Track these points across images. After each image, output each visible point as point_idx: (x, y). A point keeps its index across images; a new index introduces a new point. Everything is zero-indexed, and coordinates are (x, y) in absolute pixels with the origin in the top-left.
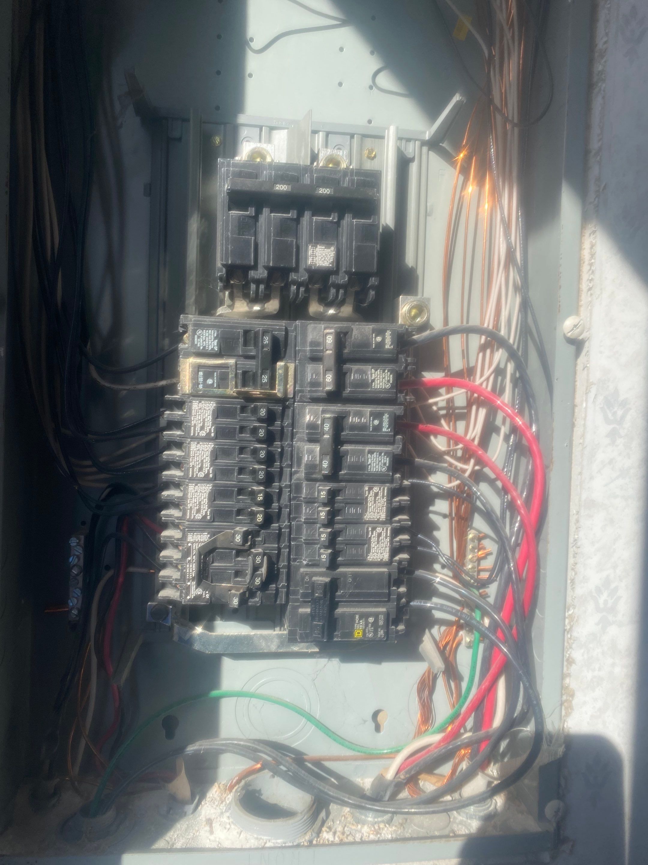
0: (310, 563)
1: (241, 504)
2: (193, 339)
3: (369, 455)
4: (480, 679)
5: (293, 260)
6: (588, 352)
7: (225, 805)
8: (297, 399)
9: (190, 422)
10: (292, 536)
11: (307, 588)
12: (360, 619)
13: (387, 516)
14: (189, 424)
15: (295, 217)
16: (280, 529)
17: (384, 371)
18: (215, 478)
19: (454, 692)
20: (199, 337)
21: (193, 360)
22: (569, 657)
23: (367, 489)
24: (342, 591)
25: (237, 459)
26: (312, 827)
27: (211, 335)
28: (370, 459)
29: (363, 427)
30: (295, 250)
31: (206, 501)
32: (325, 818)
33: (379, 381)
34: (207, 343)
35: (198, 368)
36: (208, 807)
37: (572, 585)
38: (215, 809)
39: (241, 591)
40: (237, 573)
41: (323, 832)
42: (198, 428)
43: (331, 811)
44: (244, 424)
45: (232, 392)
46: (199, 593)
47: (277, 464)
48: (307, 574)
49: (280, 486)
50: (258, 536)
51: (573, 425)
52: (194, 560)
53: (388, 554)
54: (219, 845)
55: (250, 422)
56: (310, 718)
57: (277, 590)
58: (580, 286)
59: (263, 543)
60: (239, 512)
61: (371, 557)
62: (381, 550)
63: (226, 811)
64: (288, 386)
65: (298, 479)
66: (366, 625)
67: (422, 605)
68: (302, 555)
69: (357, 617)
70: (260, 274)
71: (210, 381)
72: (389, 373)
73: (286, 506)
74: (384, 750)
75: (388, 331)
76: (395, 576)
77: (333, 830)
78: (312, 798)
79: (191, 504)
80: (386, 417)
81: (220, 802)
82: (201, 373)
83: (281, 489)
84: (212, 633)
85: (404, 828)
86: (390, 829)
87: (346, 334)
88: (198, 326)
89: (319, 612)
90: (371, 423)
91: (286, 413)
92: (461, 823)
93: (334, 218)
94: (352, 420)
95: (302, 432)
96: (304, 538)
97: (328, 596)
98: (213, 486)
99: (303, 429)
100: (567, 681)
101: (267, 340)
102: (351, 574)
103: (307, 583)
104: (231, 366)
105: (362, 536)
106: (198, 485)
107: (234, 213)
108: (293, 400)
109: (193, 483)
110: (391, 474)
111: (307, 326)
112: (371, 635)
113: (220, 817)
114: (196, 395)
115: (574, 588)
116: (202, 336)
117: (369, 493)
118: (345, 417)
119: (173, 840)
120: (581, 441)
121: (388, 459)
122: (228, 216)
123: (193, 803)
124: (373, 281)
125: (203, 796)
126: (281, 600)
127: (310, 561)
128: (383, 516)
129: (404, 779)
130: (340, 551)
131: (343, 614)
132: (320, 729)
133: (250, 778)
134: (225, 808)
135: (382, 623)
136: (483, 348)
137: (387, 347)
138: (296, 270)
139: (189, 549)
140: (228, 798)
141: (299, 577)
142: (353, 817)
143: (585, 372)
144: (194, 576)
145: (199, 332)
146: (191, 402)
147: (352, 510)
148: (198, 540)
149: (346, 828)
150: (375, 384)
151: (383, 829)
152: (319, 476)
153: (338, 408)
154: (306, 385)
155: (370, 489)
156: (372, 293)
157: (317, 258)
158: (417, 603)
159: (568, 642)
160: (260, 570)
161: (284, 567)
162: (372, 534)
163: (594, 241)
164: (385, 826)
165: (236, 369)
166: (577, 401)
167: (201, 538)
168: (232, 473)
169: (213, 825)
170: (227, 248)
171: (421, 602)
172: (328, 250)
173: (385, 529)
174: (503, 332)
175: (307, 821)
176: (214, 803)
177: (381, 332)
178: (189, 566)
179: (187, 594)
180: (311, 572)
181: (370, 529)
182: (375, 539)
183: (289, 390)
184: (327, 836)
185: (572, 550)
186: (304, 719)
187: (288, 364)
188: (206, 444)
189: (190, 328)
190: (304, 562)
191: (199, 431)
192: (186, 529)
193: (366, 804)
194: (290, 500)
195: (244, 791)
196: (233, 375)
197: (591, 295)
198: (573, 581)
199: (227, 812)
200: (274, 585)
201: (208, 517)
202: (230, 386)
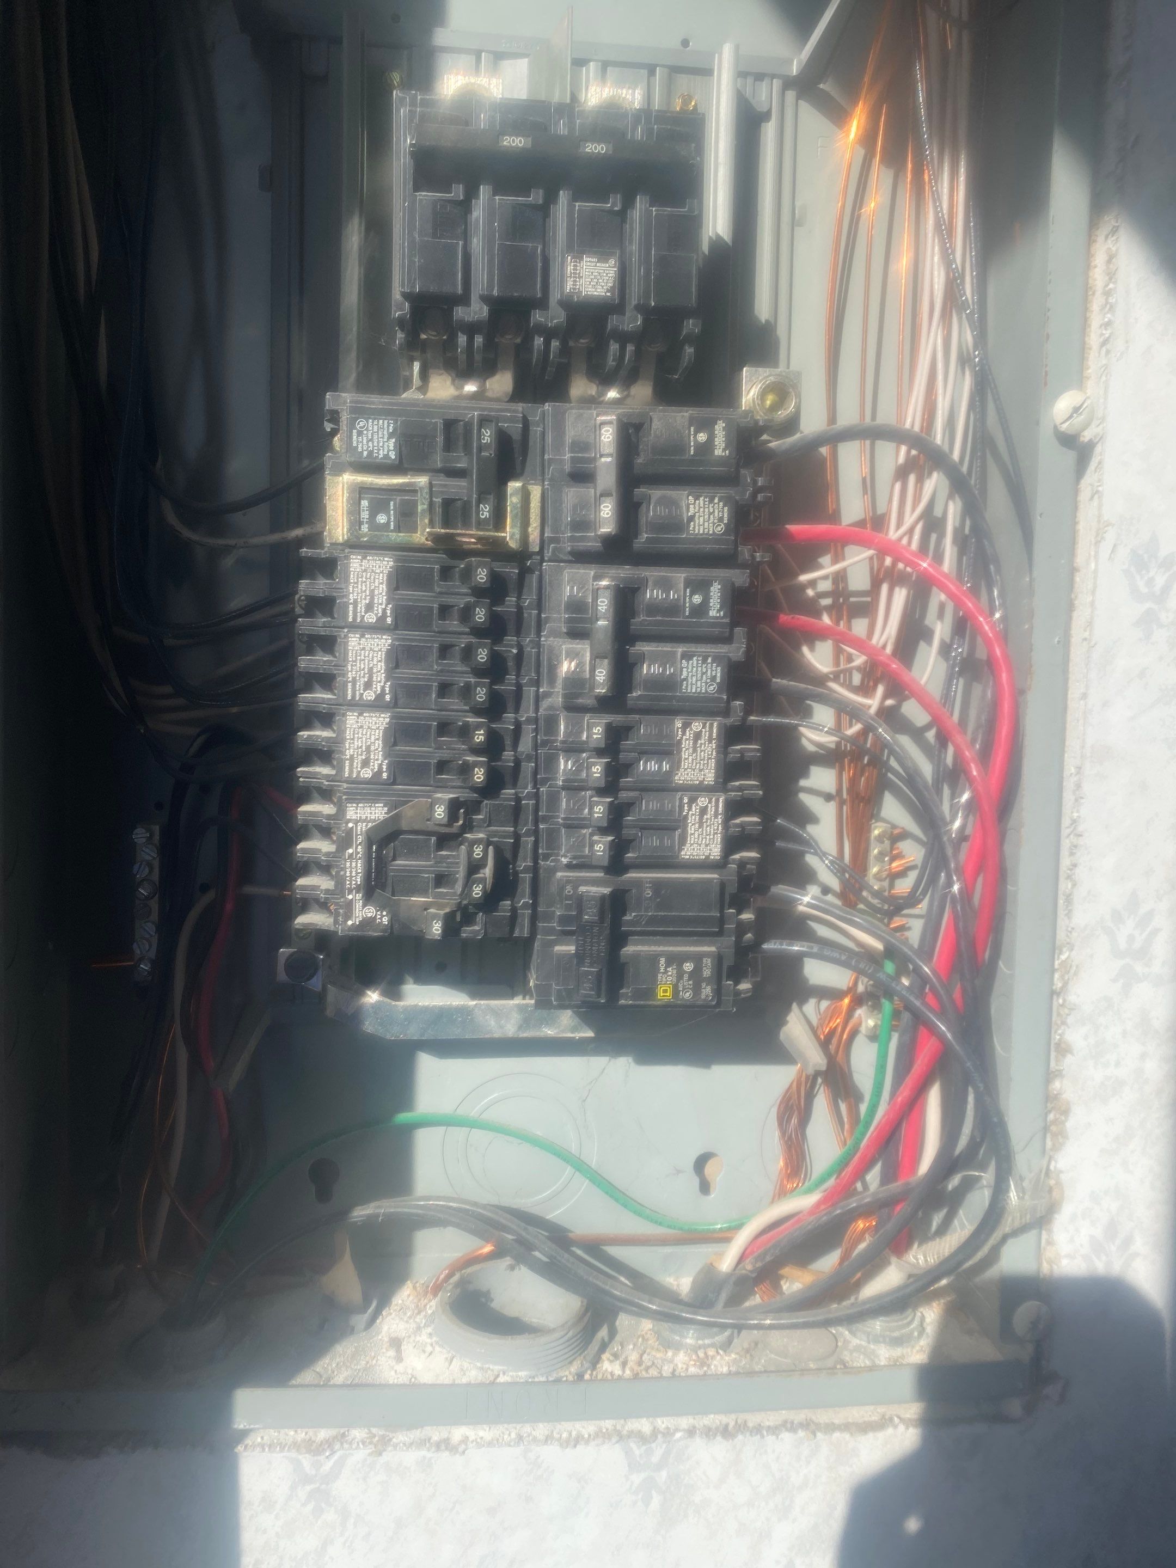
0: (574, 862)
1: (444, 751)
2: (350, 437)
3: (684, 661)
4: (893, 1086)
5: (536, 284)
6: (1100, 463)
7: (425, 1316)
8: (548, 555)
9: (347, 596)
10: (540, 814)
11: (568, 907)
12: (668, 964)
13: (717, 777)
14: (345, 600)
15: (541, 202)
16: (518, 800)
17: (711, 501)
18: (395, 703)
19: (846, 1120)
20: (360, 433)
21: (348, 478)
22: (1060, 1040)
23: (680, 725)
24: (633, 914)
25: (436, 667)
26: (584, 1351)
27: (383, 428)
28: (685, 670)
29: (673, 609)
30: (540, 265)
31: (379, 744)
32: (606, 1339)
33: (701, 519)
34: (375, 444)
35: (360, 494)
36: (393, 1319)
37: (1067, 906)
38: (407, 1322)
39: (447, 910)
40: (441, 880)
41: (604, 1361)
42: (361, 607)
43: (619, 1328)
44: (450, 600)
45: (423, 539)
46: (369, 915)
47: (511, 678)
48: (568, 882)
49: (516, 718)
50: (478, 811)
51: (1071, 607)
52: (359, 853)
53: (719, 846)
54: (413, 1380)
55: (459, 597)
56: (580, 1166)
57: (514, 910)
58: (1087, 339)
59: (485, 825)
60: (442, 766)
61: (690, 851)
62: (706, 838)
63: (426, 1326)
64: (530, 530)
65: (551, 708)
66: (680, 976)
67: (785, 949)
68: (559, 848)
69: (663, 960)
70: (475, 313)
71: (382, 519)
72: (721, 504)
73: (529, 758)
74: (717, 1224)
75: (719, 422)
76: (732, 889)
77: (621, 1359)
78: (582, 1302)
79: (352, 750)
80: (715, 590)
81: (416, 1311)
82: (365, 503)
83: (518, 727)
84: (397, 1003)
85: (751, 1355)
86: (727, 1358)
87: (638, 427)
88: (359, 412)
89: (591, 949)
90: (687, 600)
91: (527, 580)
92: (858, 1348)
93: (614, 204)
94: (652, 594)
95: (557, 618)
96: (563, 816)
97: (607, 923)
98: (392, 718)
99: (559, 613)
100: (1057, 1085)
101: (487, 436)
102: (650, 882)
103: (569, 898)
104: (421, 488)
105: (671, 812)
106: (365, 715)
107: (425, 196)
108: (539, 558)
109: (353, 711)
110: (725, 697)
111: (564, 413)
112: (688, 994)
113: (415, 1336)
114: (355, 545)
115: (1070, 911)
116: (365, 432)
117: (684, 733)
118: (638, 589)
119: (330, 1372)
120: (1086, 634)
121: (719, 669)
122: (413, 203)
123: (365, 1312)
124: (691, 326)
125: (384, 1301)
126: (522, 930)
127: (574, 858)
128: (710, 777)
129: (751, 1272)
130: (631, 841)
131: (636, 956)
132: (598, 1187)
133: (469, 1270)
134: (424, 1321)
135: (709, 973)
136: (902, 473)
137: (718, 452)
138: (542, 303)
139: (349, 832)
140: (431, 1307)
141: (554, 889)
142: (658, 1339)
143: (1095, 502)
144: (359, 883)
145: (361, 423)
146: (347, 558)
147: (652, 766)
148: (367, 817)
149: (645, 1357)
150: (694, 525)
151: (713, 1357)
152: (589, 701)
153: (625, 572)
154: (563, 529)
155: (686, 726)
156: (689, 350)
157: (583, 280)
158: (775, 945)
159: (1059, 1014)
160: (482, 871)
161: (526, 870)
162: (690, 809)
163: (1114, 249)
164: (718, 1353)
165: (431, 493)
166: (1080, 560)
167: (371, 813)
168: (428, 694)
169: (403, 1348)
170: (411, 262)
171: (781, 944)
172: (603, 265)
173: (714, 800)
174: (939, 438)
175: (573, 1340)
176: (405, 1314)
177: (706, 425)
178: (351, 864)
179: (348, 916)
180: (576, 877)
181: (686, 800)
182: (695, 820)
183: (531, 538)
184: (608, 1366)
185: (1067, 841)
186: (569, 1167)
187: (530, 487)
188: (378, 638)
189: (345, 417)
190: (563, 859)
191: (363, 614)
192: (344, 797)
193: (682, 1311)
194: (536, 747)
195: (459, 1290)
196: (425, 507)
197: (1108, 352)
198: (1069, 899)
199: (429, 1326)
200: (509, 902)
201: (385, 775)
202: (419, 528)
